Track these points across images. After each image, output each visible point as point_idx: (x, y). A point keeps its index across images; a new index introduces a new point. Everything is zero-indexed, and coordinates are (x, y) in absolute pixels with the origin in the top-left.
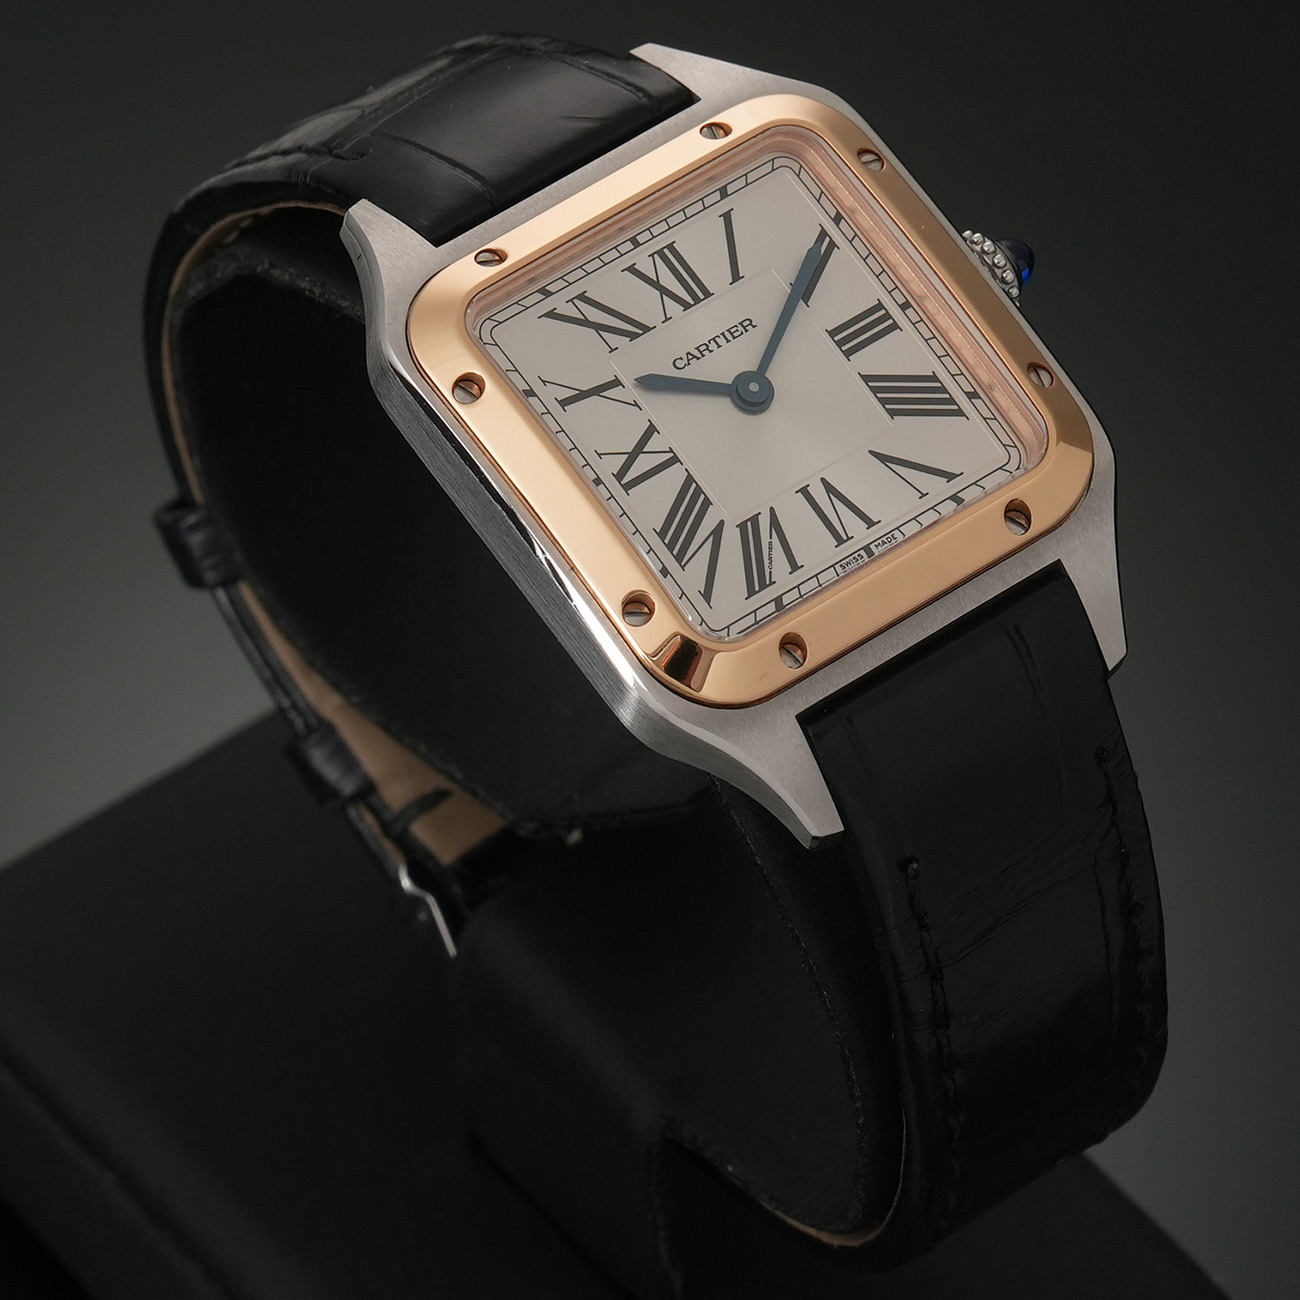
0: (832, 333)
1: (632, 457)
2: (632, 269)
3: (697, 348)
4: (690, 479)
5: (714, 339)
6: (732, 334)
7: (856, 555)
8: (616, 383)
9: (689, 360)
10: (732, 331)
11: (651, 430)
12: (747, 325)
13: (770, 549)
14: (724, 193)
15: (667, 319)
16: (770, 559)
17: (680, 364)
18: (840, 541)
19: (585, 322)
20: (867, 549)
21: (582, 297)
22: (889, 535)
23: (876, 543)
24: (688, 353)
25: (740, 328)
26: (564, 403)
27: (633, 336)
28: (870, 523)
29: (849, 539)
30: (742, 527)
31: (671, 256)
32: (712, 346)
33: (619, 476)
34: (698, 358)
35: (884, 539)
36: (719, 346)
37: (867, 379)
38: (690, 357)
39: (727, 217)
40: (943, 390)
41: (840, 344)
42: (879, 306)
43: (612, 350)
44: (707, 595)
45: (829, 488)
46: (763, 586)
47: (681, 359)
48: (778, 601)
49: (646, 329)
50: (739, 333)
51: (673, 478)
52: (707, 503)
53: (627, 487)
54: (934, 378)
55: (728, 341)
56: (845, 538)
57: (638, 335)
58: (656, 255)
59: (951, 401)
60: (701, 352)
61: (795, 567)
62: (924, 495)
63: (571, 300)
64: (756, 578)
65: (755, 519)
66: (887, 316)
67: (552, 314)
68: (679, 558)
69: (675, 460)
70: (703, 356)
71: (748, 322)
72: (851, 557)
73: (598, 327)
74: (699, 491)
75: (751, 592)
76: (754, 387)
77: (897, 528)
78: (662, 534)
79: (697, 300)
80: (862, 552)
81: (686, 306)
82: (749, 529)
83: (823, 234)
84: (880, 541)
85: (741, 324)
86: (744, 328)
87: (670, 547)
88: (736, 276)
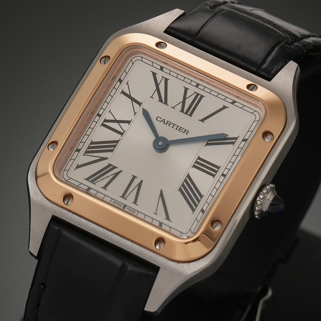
0: (199, 158)
1: (115, 121)
2: (186, 89)
3: (168, 121)
4: (117, 142)
5: (174, 124)
6: (180, 129)
7: (121, 204)
8: (140, 104)
9: (162, 121)
10: (181, 128)
11: (129, 122)
12: (186, 131)
13: (107, 177)
14: (233, 102)
15: (173, 108)
16: (103, 179)
17: (159, 119)
18: (123, 196)
19: (157, 85)
20: (125, 206)
21: (166, 80)
22: (134, 210)
23: (129, 208)
24: (164, 120)
25: (183, 131)
26: (123, 92)
27: (161, 100)
28: (135, 202)
29: (125, 199)
30: (110, 165)
31: (198, 98)
32: (172, 125)
33: (105, 121)
34: (164, 123)
35: (132, 209)
36: (173, 127)
37: (188, 176)
38: (163, 121)
39: (225, 107)
40: (199, 201)
41: (196, 162)
42: (218, 168)
43: (152, 97)
44: (78, 167)
45: (140, 185)
46: (92, 182)
47: (161, 118)
48: (90, 188)
49: (166, 103)
50: (181, 131)
51: (115, 136)
52: (112, 151)
53: (103, 125)
54: (201, 196)
55: (176, 129)
56: (125, 197)
57: (162, 102)
58: (196, 94)
59: (196, 206)
60: (167, 123)
61: (105, 187)
62: (156, 214)
63: (163, 77)
64: (93, 178)
65: (114, 167)
66: (216, 172)
67: (154, 74)
68: (86, 152)
69: (122, 134)
70: (166, 124)
71: (187, 132)
72: (119, 203)
73: (158, 89)
74: (115, 146)
75: (87, 179)
76: (160, 143)
77: (138, 212)
78: (92, 143)
79: (186, 113)
80: (123, 205)
81: (182, 111)
82: (111, 167)
83: (236, 139)
84: (130, 208)
85: (185, 130)
86: (185, 131)
87: (89, 148)
88: (203, 120)
